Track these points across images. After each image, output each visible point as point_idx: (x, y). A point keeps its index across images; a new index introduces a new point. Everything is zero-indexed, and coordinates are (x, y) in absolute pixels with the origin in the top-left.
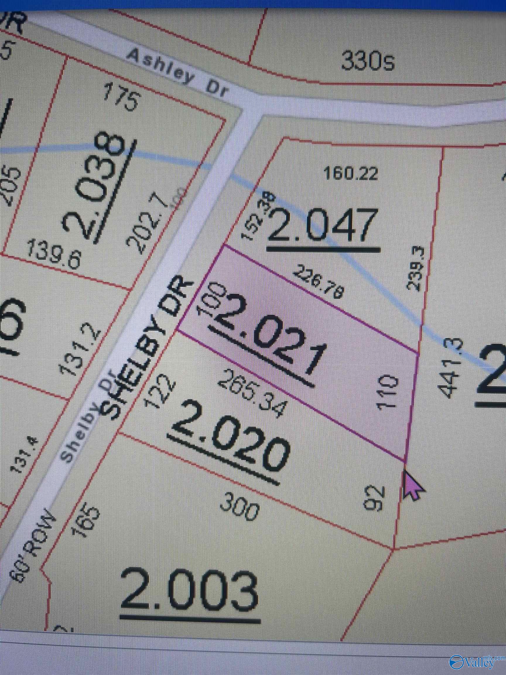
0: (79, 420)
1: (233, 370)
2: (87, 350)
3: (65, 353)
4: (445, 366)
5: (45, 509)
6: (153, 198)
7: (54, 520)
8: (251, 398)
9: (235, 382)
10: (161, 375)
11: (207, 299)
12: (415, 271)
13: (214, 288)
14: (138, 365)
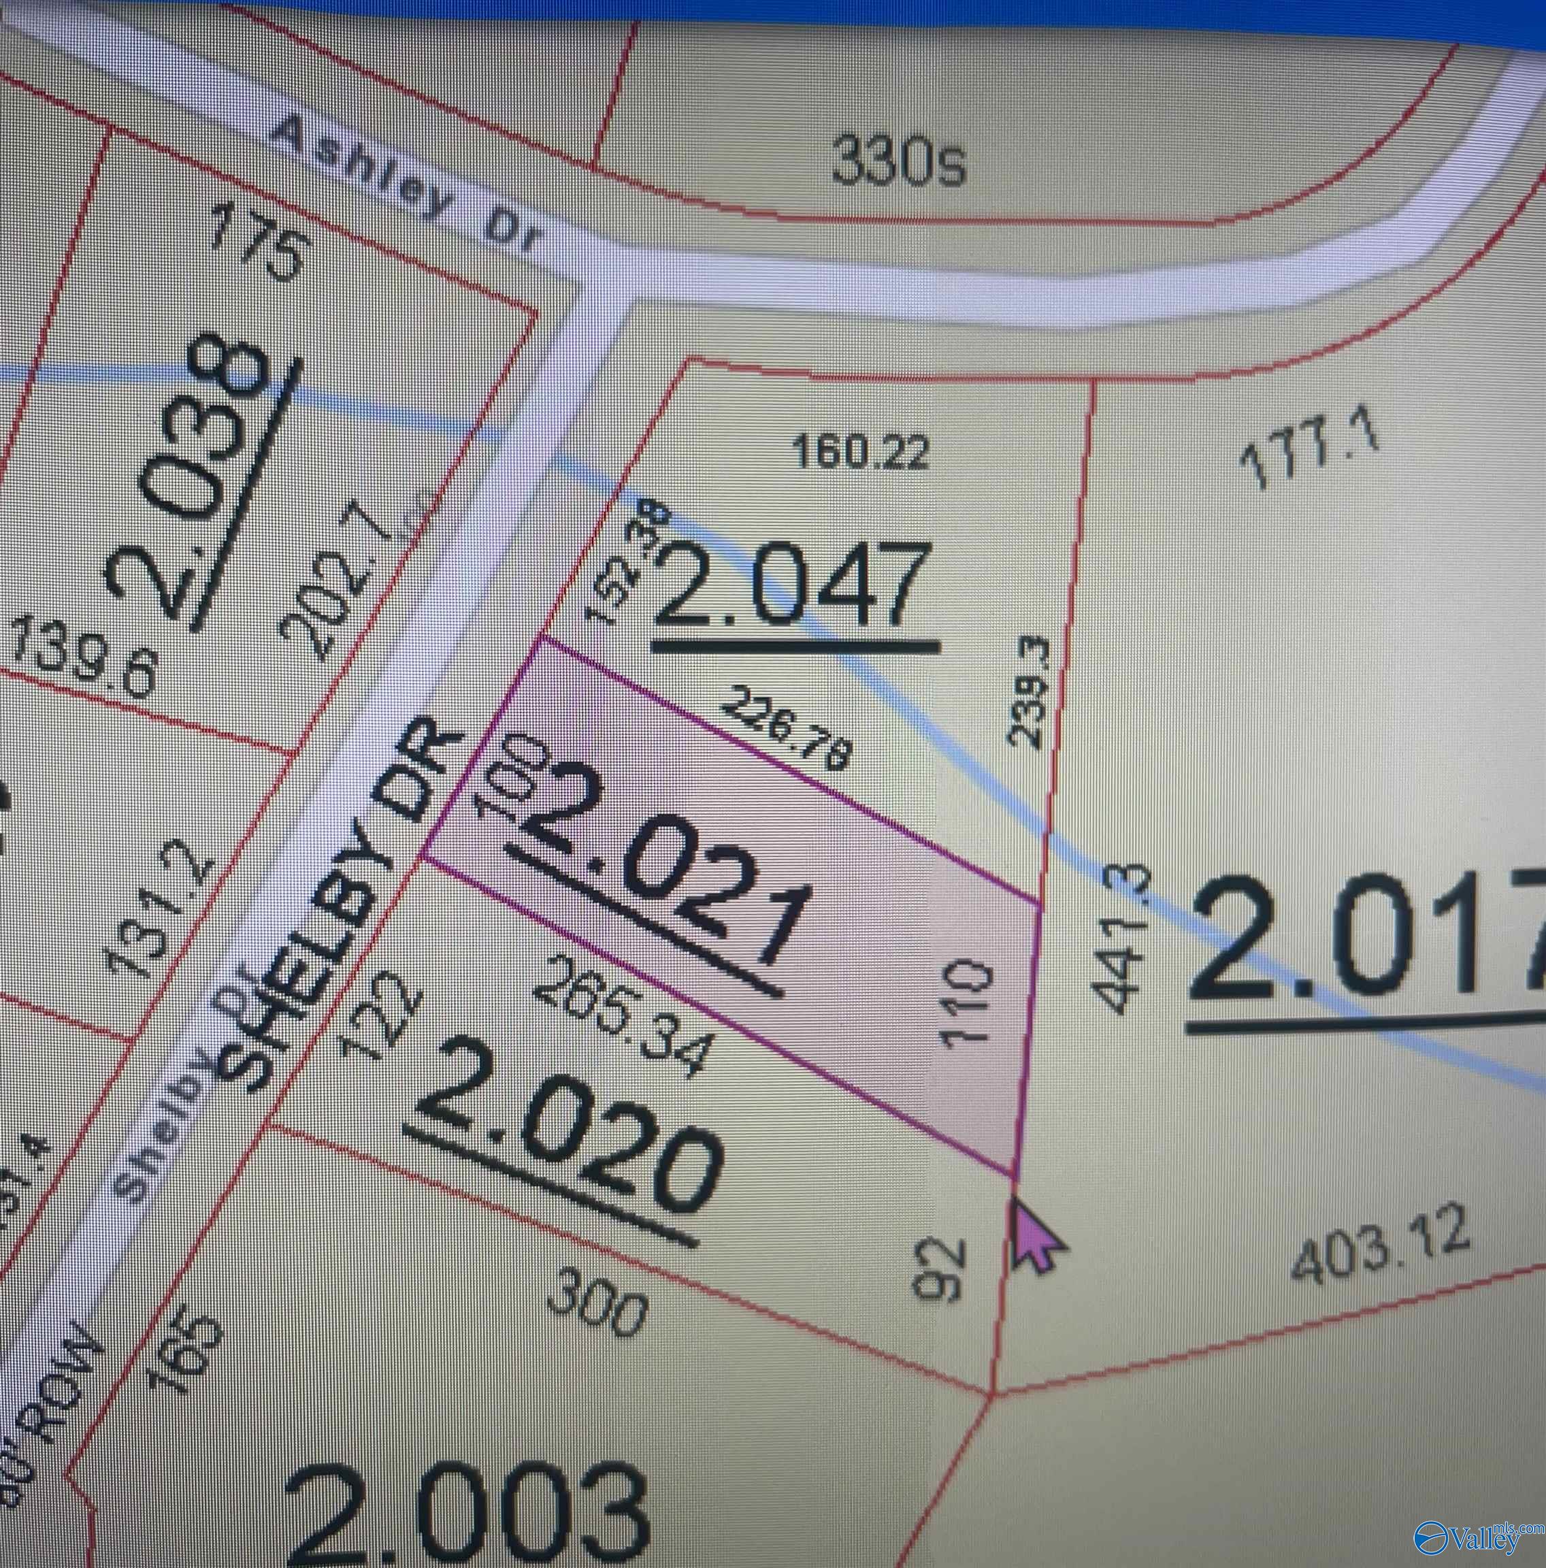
0: (160, 1094)
1: (571, 957)
2: (178, 911)
3: (121, 919)
4: (1109, 934)
5: (73, 1323)
6: (350, 516)
7: (98, 1350)
8: (620, 1028)
9: (576, 987)
10: (383, 975)
11: (500, 777)
12: (1026, 698)
13: (516, 746)
14: (318, 950)
